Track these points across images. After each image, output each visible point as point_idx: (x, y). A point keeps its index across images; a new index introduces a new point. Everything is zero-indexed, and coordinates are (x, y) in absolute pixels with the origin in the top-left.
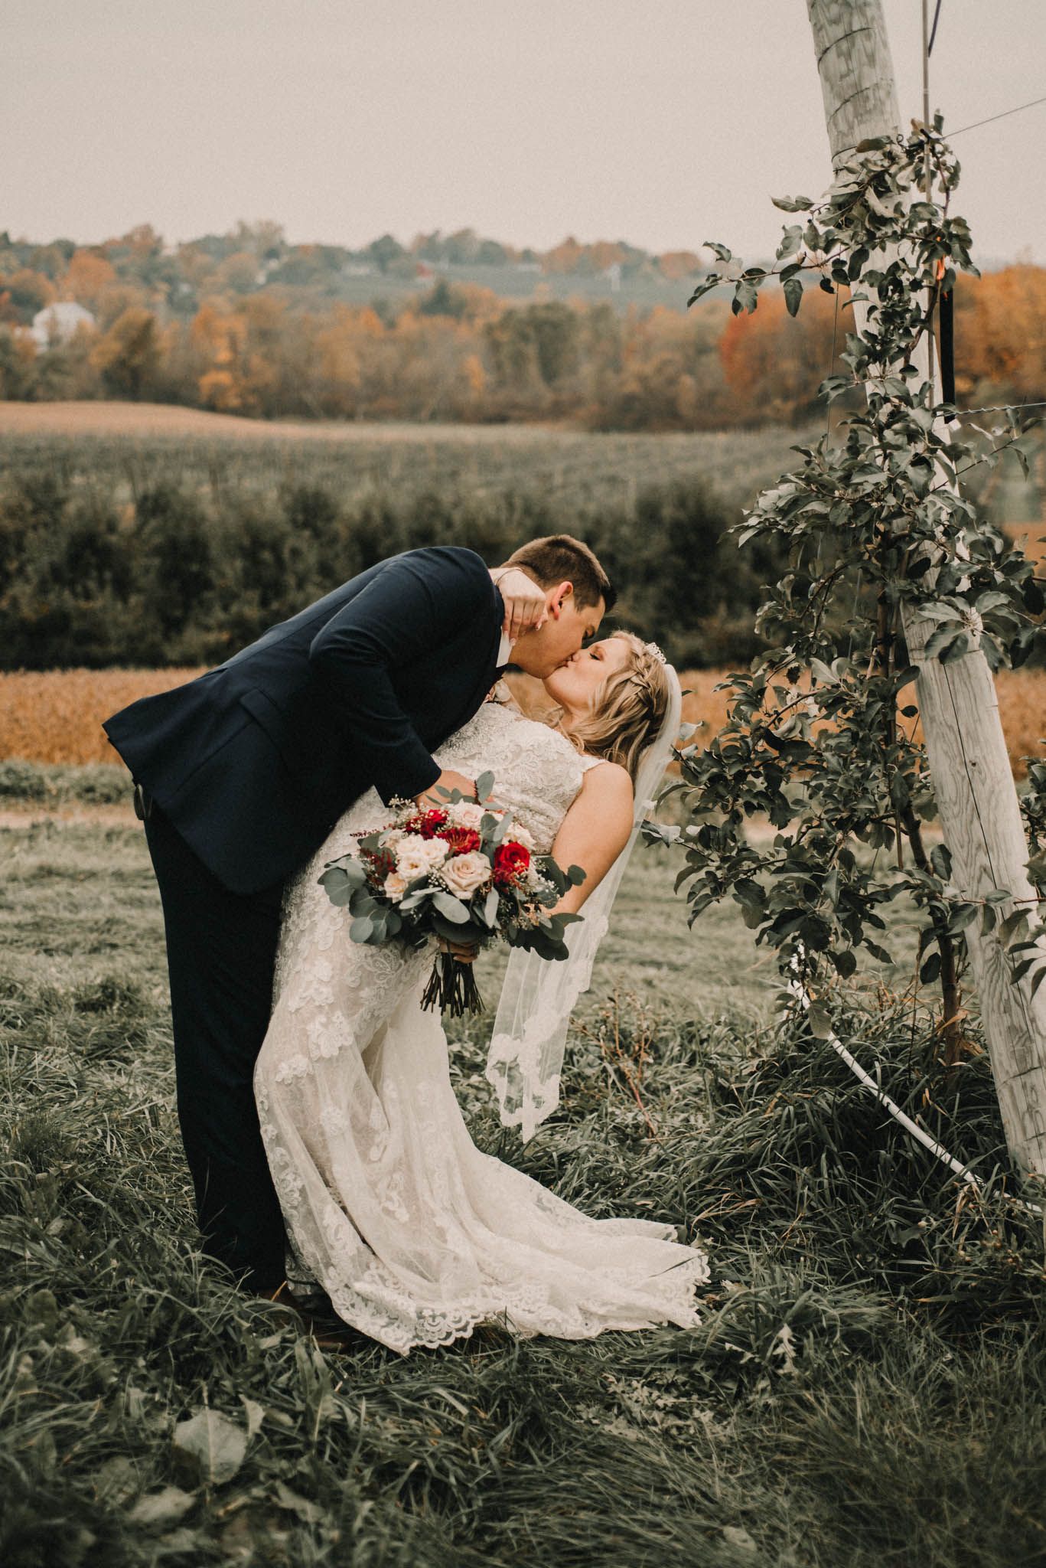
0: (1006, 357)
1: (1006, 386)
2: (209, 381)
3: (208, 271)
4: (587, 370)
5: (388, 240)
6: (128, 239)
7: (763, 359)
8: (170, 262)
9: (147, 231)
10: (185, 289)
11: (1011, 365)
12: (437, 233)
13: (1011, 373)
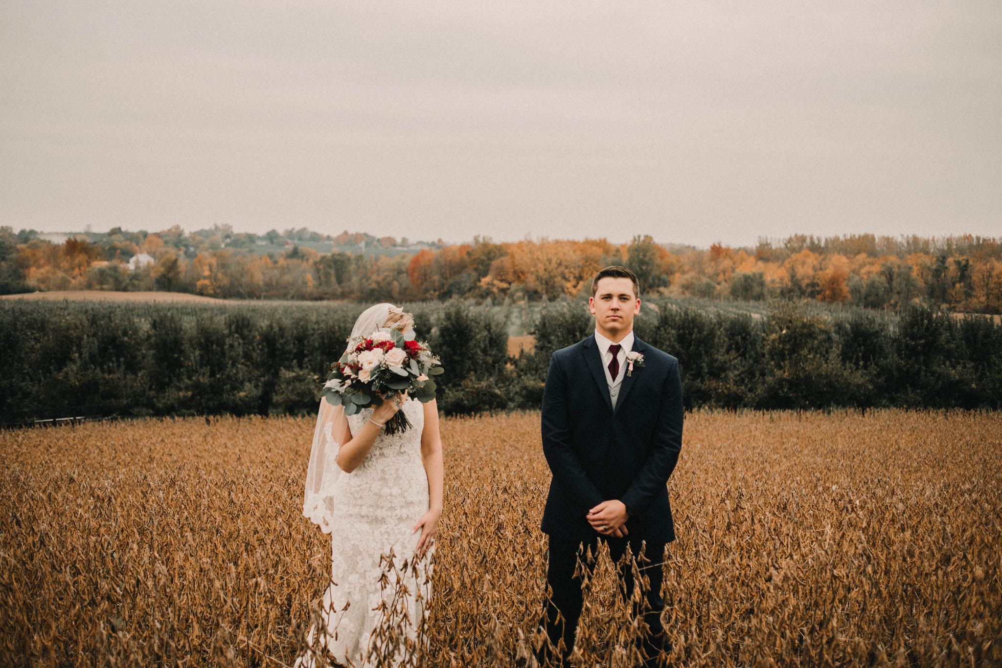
0: (520, 274)
1: (522, 286)
2: (199, 284)
3: (202, 242)
4: (355, 279)
5: (274, 231)
6: (170, 230)
7: (425, 275)
8: (186, 239)
9: (178, 227)
10: (192, 249)
11: (523, 277)
12: (293, 229)
13: (524, 281)
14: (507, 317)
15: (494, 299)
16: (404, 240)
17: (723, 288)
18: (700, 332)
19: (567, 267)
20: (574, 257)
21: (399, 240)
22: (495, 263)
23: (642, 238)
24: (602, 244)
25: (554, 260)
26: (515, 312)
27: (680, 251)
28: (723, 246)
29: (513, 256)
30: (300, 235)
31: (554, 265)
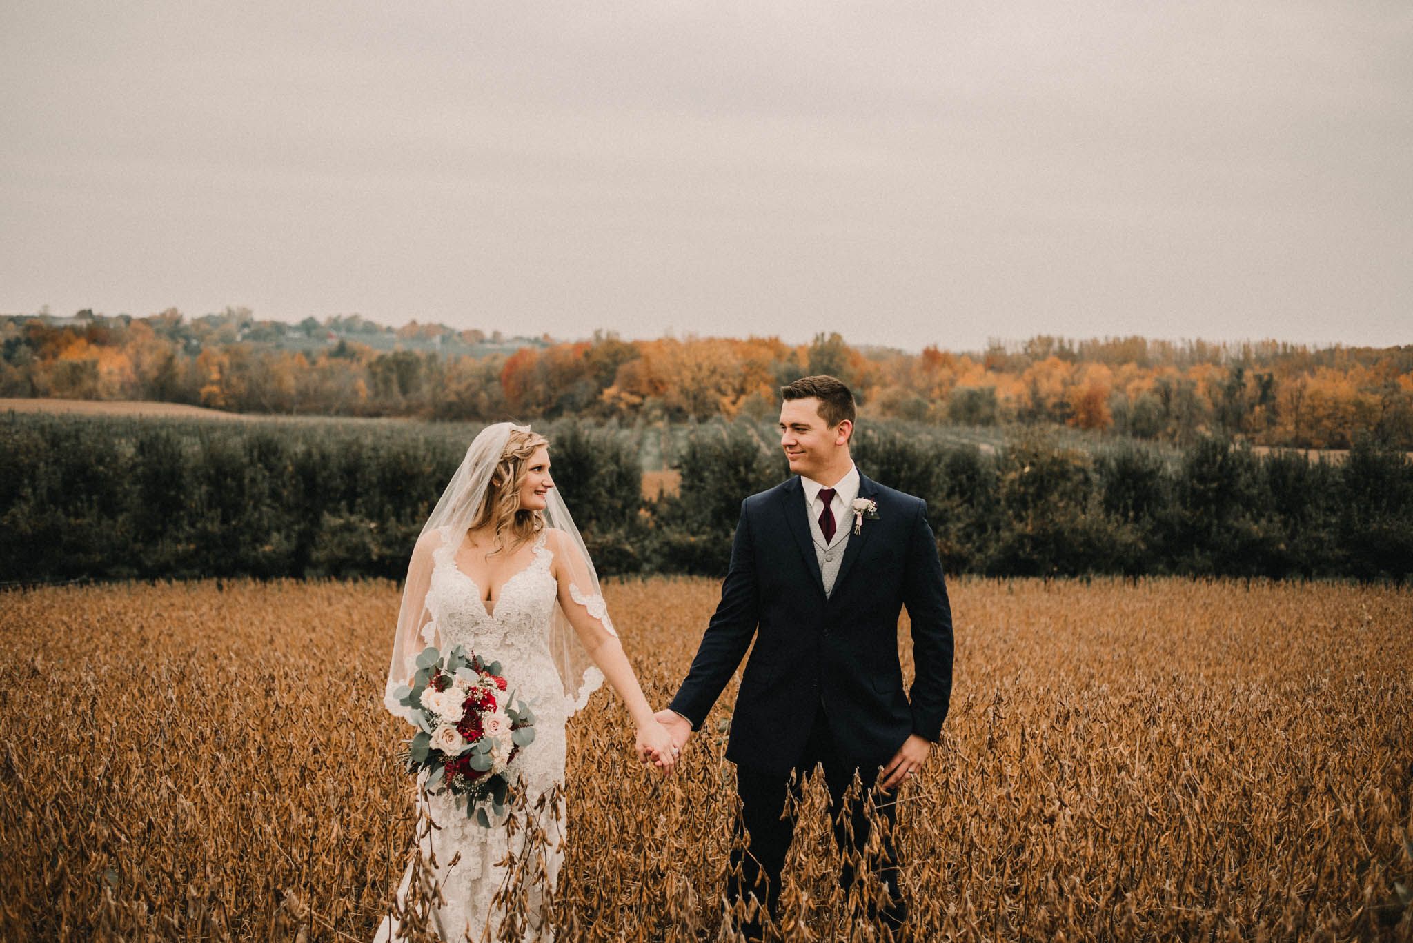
0: (659, 385)
1: (660, 400)
2: (205, 391)
3: (209, 333)
4: (426, 388)
6: (163, 315)
7: (525, 384)
8: (186, 328)
9: (174, 310)
10: (194, 342)
11: (661, 389)
13: (662, 395)
14: (640, 444)
15: (621, 419)
16: (496, 335)
17: (939, 407)
18: (912, 467)
19: (723, 376)
20: (734, 362)
21: (488, 334)
22: (623, 369)
23: (827, 338)
24: (773, 345)
25: (706, 365)
26: (651, 437)
27: (879, 356)
28: (941, 349)
29: (647, 359)
30: (350, 325)
31: (705, 373)
